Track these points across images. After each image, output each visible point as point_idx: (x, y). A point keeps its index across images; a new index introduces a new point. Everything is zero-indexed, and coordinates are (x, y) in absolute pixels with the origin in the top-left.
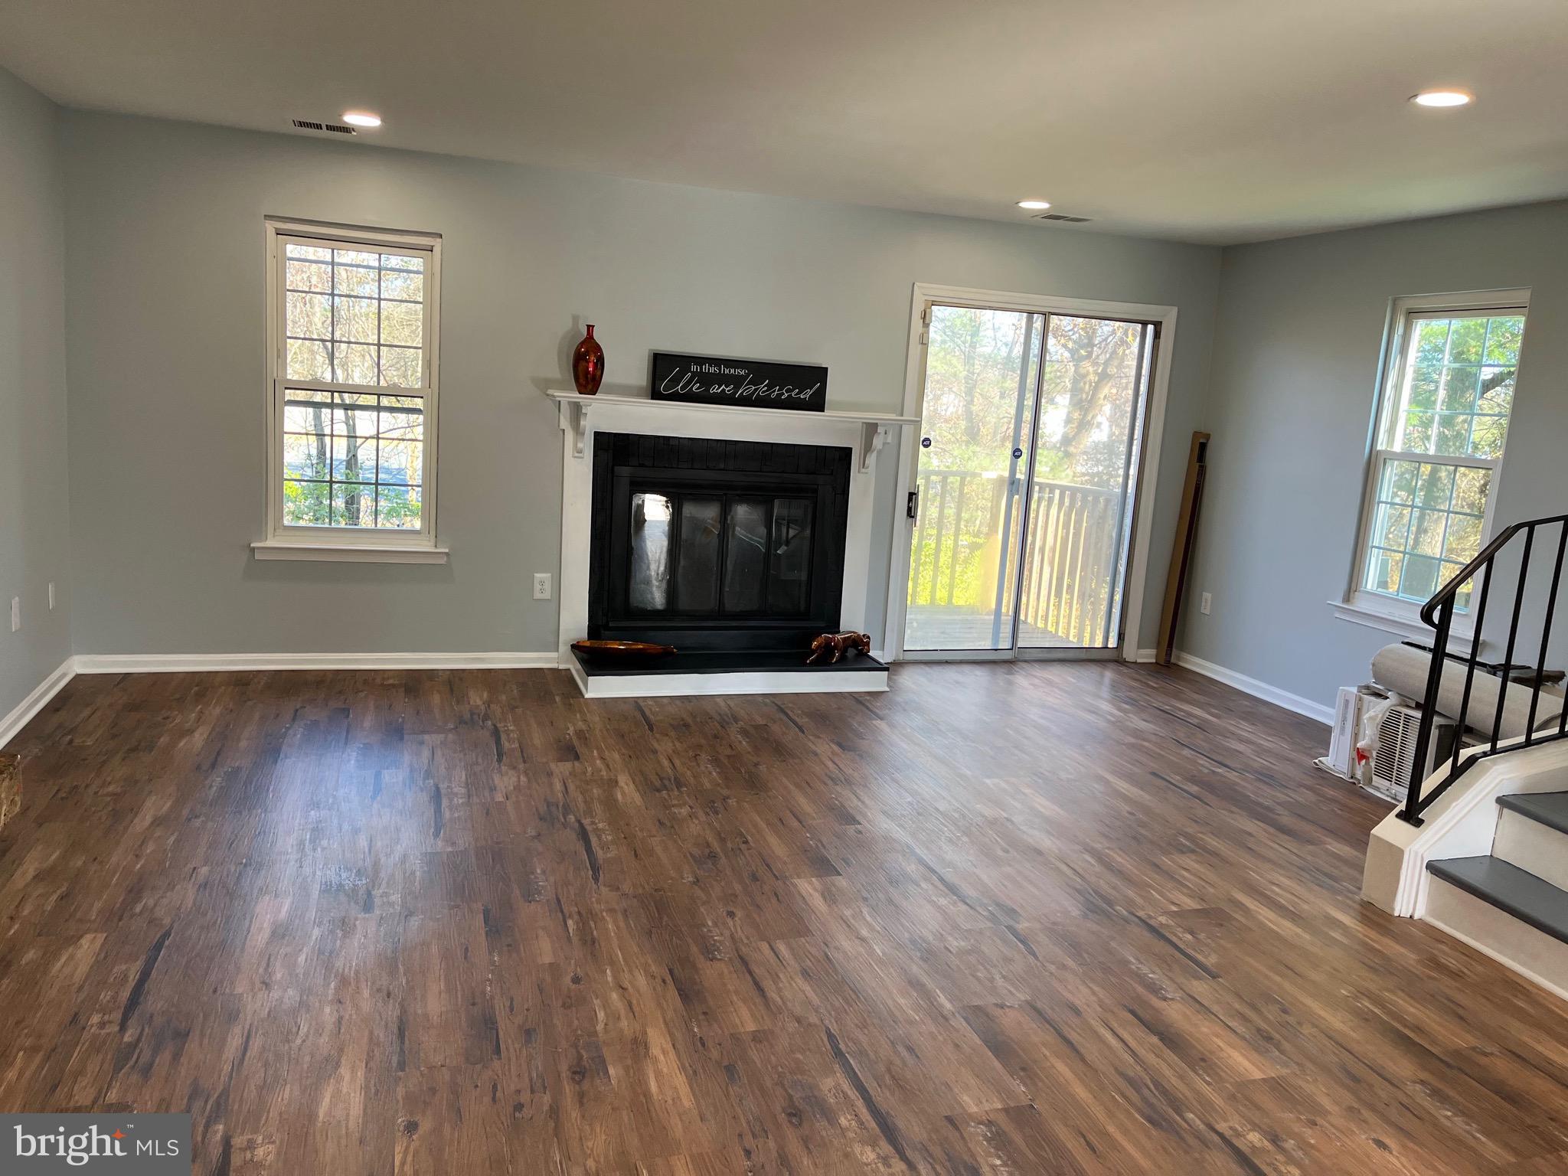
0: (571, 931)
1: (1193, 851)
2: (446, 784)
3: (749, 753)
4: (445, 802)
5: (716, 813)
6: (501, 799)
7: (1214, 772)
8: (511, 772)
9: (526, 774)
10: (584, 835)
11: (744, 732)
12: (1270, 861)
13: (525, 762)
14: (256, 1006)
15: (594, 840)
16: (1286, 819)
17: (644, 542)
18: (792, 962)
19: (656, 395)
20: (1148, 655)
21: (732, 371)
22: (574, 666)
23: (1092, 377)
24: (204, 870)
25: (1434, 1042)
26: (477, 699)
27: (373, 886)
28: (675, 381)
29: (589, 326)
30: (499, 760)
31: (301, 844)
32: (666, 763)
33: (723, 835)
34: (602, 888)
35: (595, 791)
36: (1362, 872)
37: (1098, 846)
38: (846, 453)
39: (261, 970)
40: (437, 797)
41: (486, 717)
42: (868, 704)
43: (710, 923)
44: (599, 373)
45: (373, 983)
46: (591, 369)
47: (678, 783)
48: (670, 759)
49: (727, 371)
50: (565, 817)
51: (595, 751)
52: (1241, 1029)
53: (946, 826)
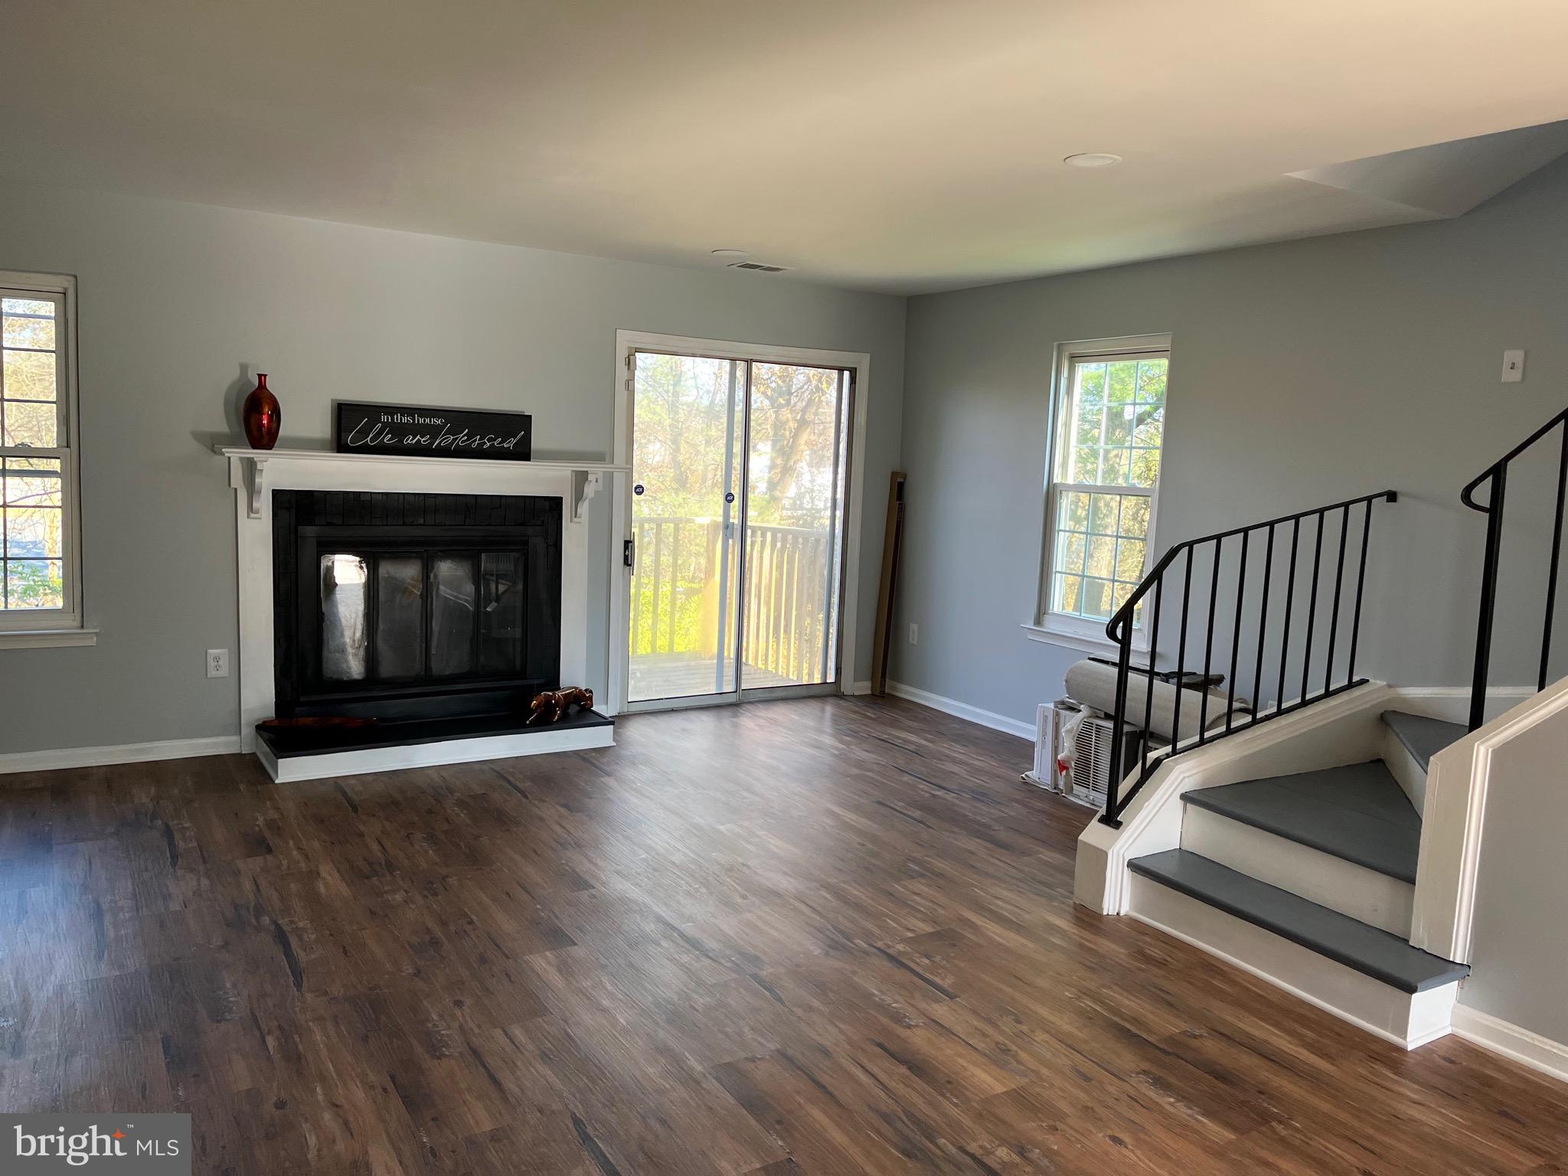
0: (270, 1048)
1: (922, 875)
2: (109, 898)
3: (468, 826)
4: (108, 919)
5: (435, 894)
6: (178, 908)
7: (934, 795)
8: (189, 876)
9: (209, 877)
10: (281, 938)
11: (461, 803)
12: (988, 875)
13: (205, 862)
15: (294, 942)
16: (1003, 835)
17: (337, 607)
18: (531, 1047)
19: (341, 447)
20: (864, 687)
21: (427, 421)
22: (263, 751)
23: (792, 424)
25: (1151, 1031)
26: (143, 797)
27: (23, 1027)
28: (364, 433)
29: (260, 376)
30: (174, 864)
32: (375, 847)
33: (443, 917)
34: (309, 996)
35: (292, 885)
36: (1073, 877)
37: (833, 881)
38: (556, 503)
40: (97, 914)
41: (154, 817)
42: (596, 763)
43: (435, 1017)
44: (274, 425)
46: (265, 422)
47: (390, 867)
48: (380, 843)
49: (421, 421)
50: (257, 919)
51: (291, 842)
52: (981, 1046)
53: (683, 879)
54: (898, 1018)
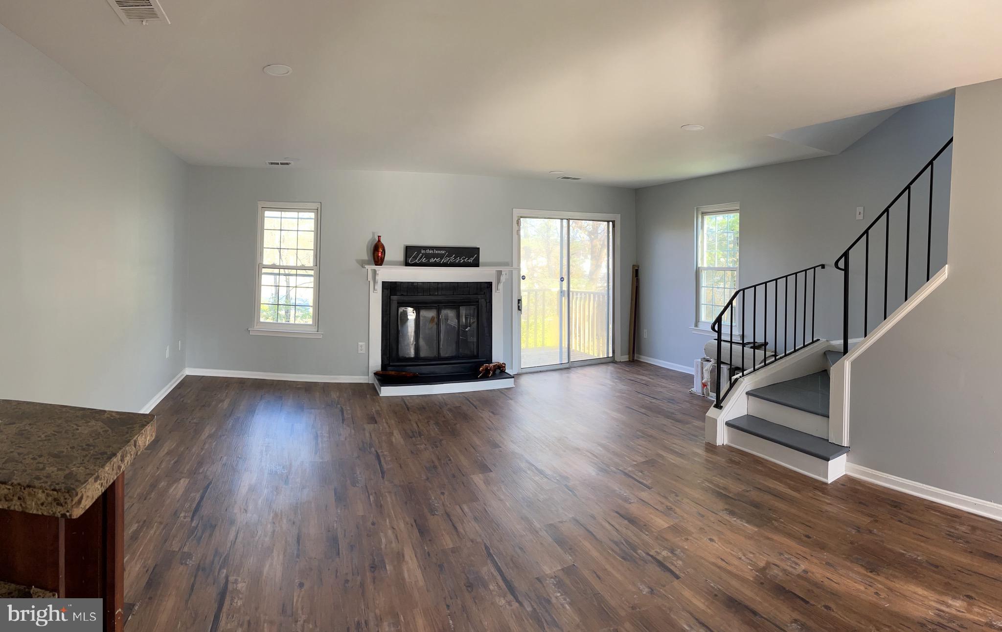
0: (371, 500)
1: (643, 437)
2: (320, 432)
3: (452, 419)
4: (320, 439)
5: (437, 447)
6: (343, 440)
7: (651, 402)
8: (348, 428)
9: (354, 429)
10: (378, 457)
11: (450, 410)
12: (671, 434)
13: (353, 424)
14: (241, 518)
15: (382, 459)
16: (679, 416)
17: (408, 327)
18: (470, 514)
19: (407, 264)
20: (625, 358)
21: (439, 252)
22: (376, 383)
23: (599, 246)
24: (225, 458)
25: (730, 492)
26: (334, 395)
27: (289, 474)
28: (415, 258)
29: (379, 236)
30: (343, 423)
31: (262, 452)
32: (415, 425)
33: (440, 457)
34: (386, 483)
35: (383, 438)
36: (705, 431)
37: (603, 442)
38: (490, 284)
39: (244, 504)
40: (316, 437)
41: (338, 403)
42: (506, 394)
43: (433, 498)
44: (383, 256)
45: (288, 517)
46: (380, 255)
47: (420, 434)
48: (417, 424)
49: (437, 252)
50: (370, 449)
51: (384, 420)
52: (660, 508)
53: (538, 444)
54: (626, 500)
